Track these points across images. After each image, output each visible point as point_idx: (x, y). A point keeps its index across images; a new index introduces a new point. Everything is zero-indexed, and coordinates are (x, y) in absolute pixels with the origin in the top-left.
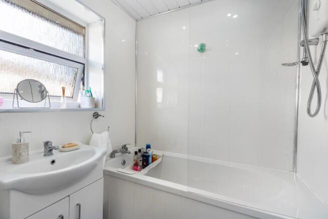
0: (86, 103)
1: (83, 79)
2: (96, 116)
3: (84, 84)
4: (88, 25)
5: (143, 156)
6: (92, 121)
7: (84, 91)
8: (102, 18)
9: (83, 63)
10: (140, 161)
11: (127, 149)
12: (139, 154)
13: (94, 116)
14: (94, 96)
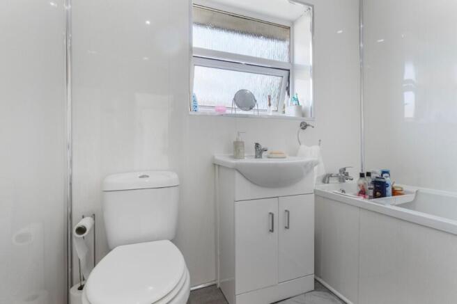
0: (291, 111)
1: (288, 89)
2: (304, 126)
3: (289, 94)
4: (293, 22)
5: (375, 183)
6: (299, 132)
7: (290, 99)
8: (311, 6)
9: (288, 68)
10: (370, 189)
11: (347, 174)
12: (368, 180)
13: (301, 126)
14: (300, 104)
